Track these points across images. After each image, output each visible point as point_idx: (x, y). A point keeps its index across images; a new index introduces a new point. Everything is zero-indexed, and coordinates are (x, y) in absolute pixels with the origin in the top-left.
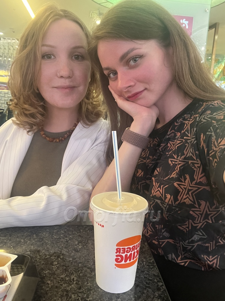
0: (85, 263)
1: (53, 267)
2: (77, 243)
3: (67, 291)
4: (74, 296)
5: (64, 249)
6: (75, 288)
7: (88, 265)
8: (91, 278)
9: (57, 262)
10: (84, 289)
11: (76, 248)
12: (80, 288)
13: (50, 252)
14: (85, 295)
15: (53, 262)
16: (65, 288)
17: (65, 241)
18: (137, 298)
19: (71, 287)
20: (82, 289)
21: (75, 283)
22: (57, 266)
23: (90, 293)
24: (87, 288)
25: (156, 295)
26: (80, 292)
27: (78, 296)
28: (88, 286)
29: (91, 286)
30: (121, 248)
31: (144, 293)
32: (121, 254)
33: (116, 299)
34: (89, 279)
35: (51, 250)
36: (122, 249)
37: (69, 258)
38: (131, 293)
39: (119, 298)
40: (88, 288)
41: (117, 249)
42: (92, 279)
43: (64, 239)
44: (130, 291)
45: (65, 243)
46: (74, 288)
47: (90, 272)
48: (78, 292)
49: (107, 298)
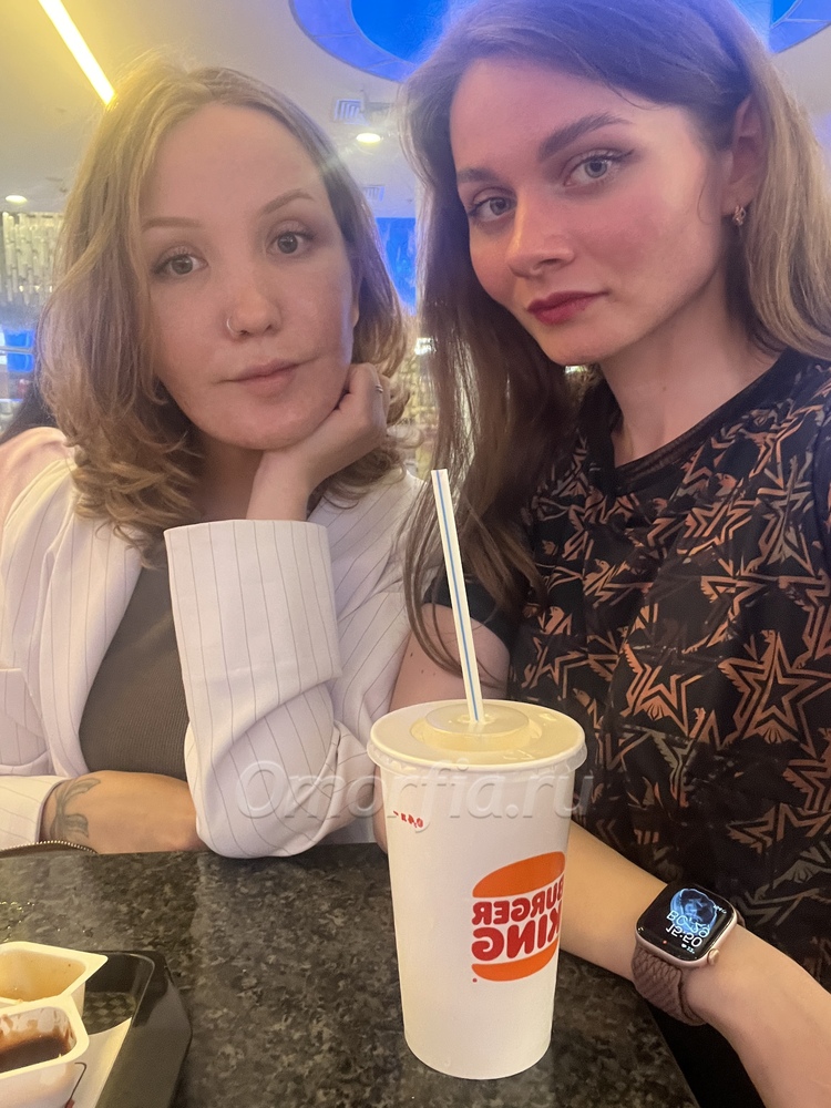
0: (359, 978)
1: (242, 994)
2: (325, 907)
3: (298, 1079)
4: (325, 1094)
5: (278, 930)
6: (326, 1065)
7: (373, 986)
8: (384, 1028)
9: (255, 976)
10: (361, 1067)
11: (326, 924)
12: (346, 1067)
13: (229, 943)
14: (368, 1089)
15: (240, 978)
16: (291, 1069)
17: (283, 901)
18: (564, 1095)
19: (311, 1063)
20: (356, 1071)
21: (325, 1047)
22: (255, 993)
23: (386, 1083)
24: (370, 1064)
25: (635, 1081)
26: (347, 1082)
27: (340, 1094)
28: (378, 1056)
29: (388, 1057)
30: (493, 900)
31: (588, 1074)
32: (492, 925)
33: (485, 1101)
34: (376, 1031)
35: (231, 936)
36: (497, 905)
37: (299, 961)
38: (538, 1076)
39: (494, 1098)
40: (376, 1067)
41: (477, 908)
42: (391, 1032)
43: (277, 895)
44: (536, 1070)
45: (281, 912)
46: (322, 1069)
47: (382, 1009)
48: (342, 1081)
49: (450, 1097)
